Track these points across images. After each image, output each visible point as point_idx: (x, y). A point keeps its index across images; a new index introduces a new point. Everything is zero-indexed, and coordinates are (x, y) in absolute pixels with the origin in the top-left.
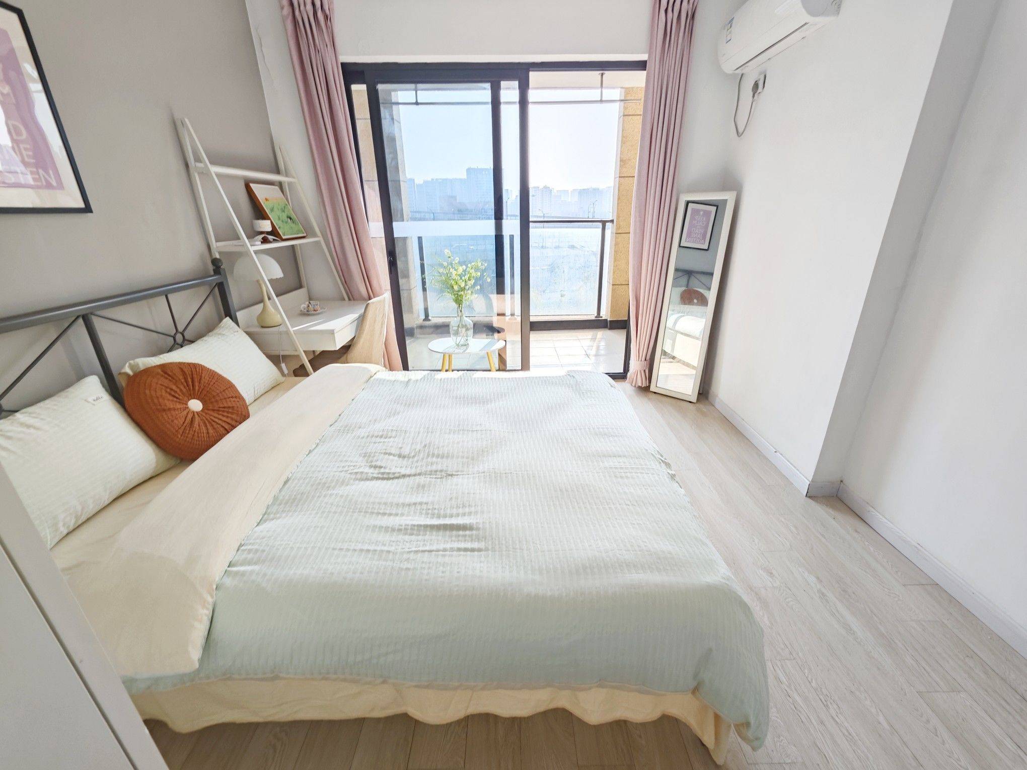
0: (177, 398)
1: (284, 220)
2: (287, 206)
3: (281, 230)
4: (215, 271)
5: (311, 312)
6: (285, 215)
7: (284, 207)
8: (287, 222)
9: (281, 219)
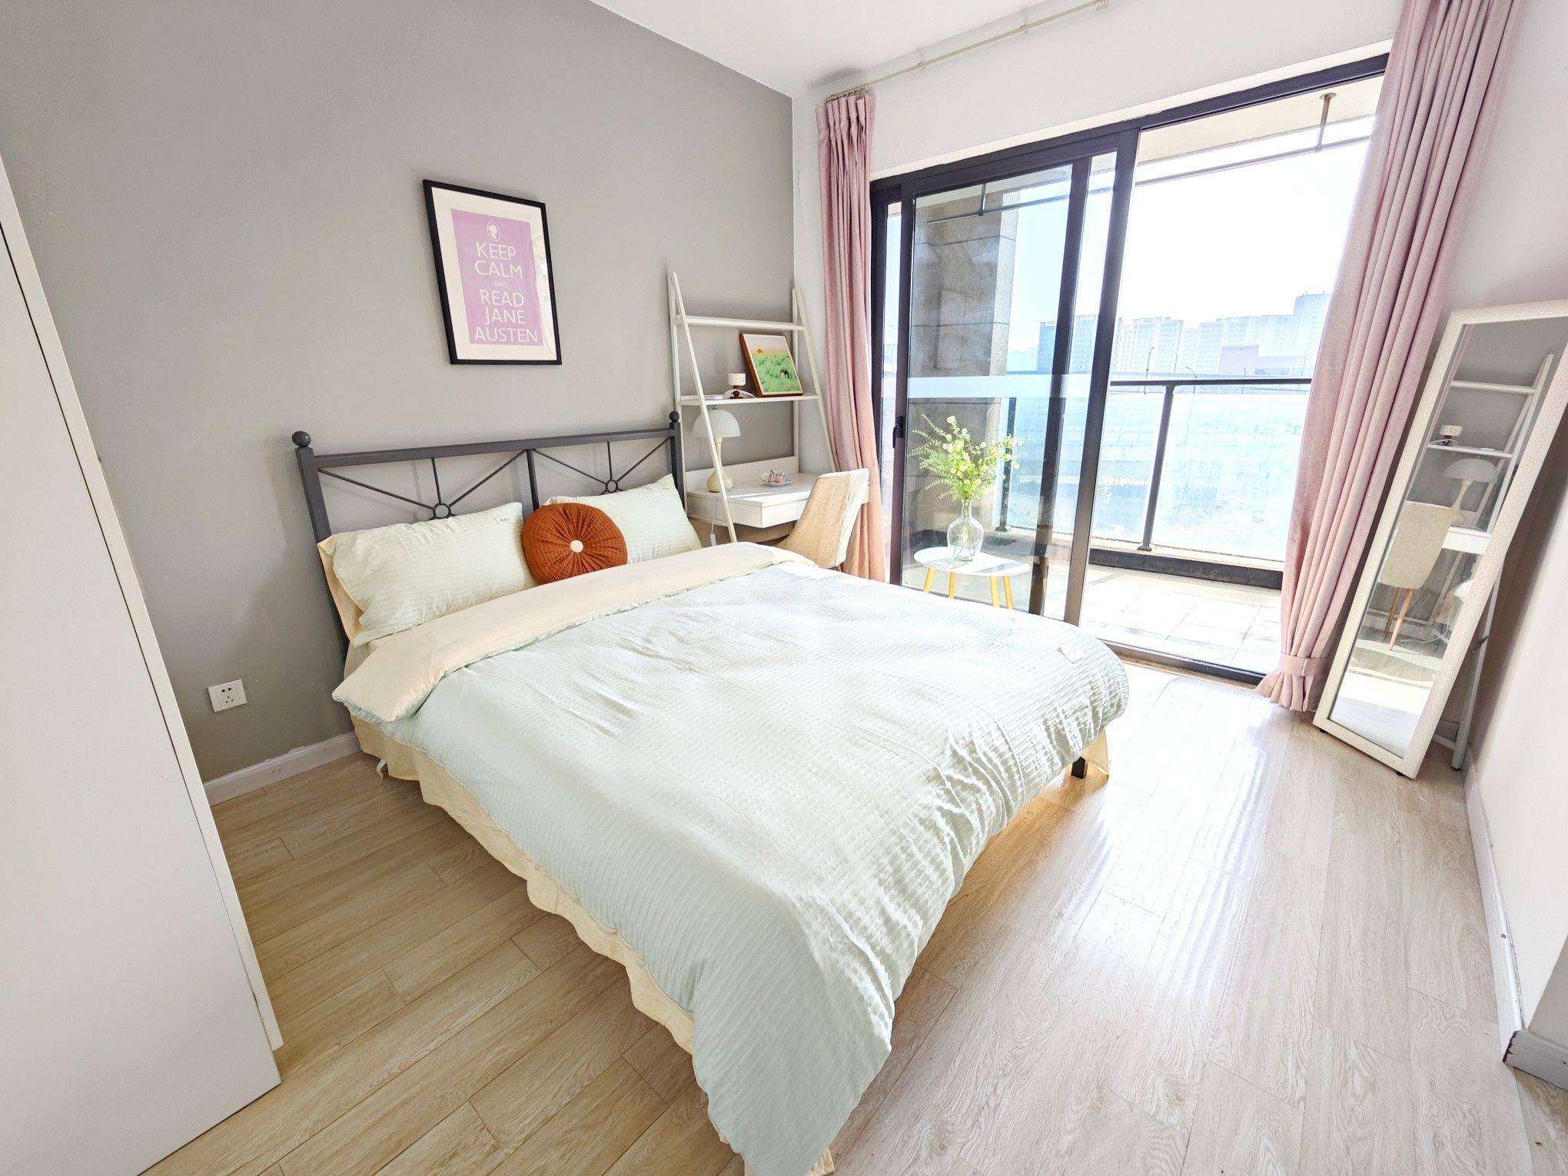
0: (563, 535)
1: (774, 374)
2: (788, 359)
3: (764, 385)
4: (671, 424)
5: (772, 483)
6: (779, 368)
7: (783, 360)
8: (778, 376)
9: (770, 373)
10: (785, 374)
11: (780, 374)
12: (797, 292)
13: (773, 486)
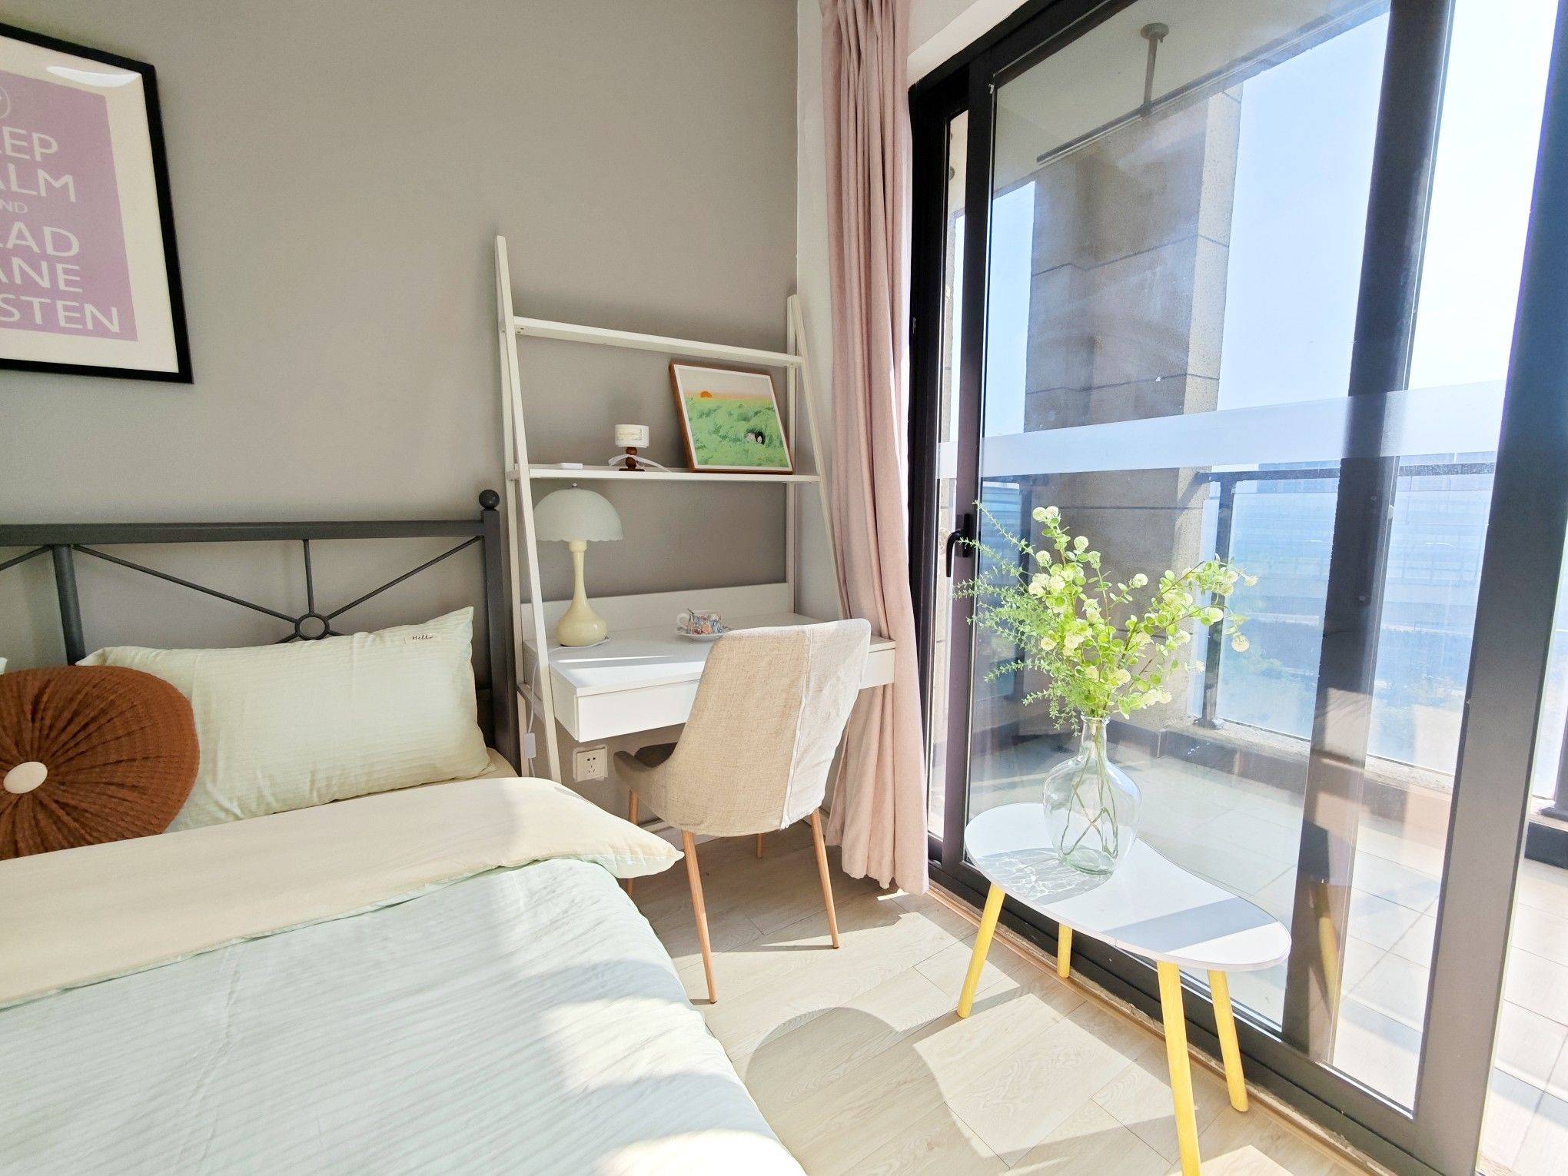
1: (731, 435)
2: (770, 412)
3: (702, 453)
4: (482, 512)
5: (692, 635)
6: (745, 426)
7: (756, 413)
8: (739, 440)
9: (722, 432)
10: (756, 437)
11: (745, 437)
12: (794, 301)
13: (692, 640)
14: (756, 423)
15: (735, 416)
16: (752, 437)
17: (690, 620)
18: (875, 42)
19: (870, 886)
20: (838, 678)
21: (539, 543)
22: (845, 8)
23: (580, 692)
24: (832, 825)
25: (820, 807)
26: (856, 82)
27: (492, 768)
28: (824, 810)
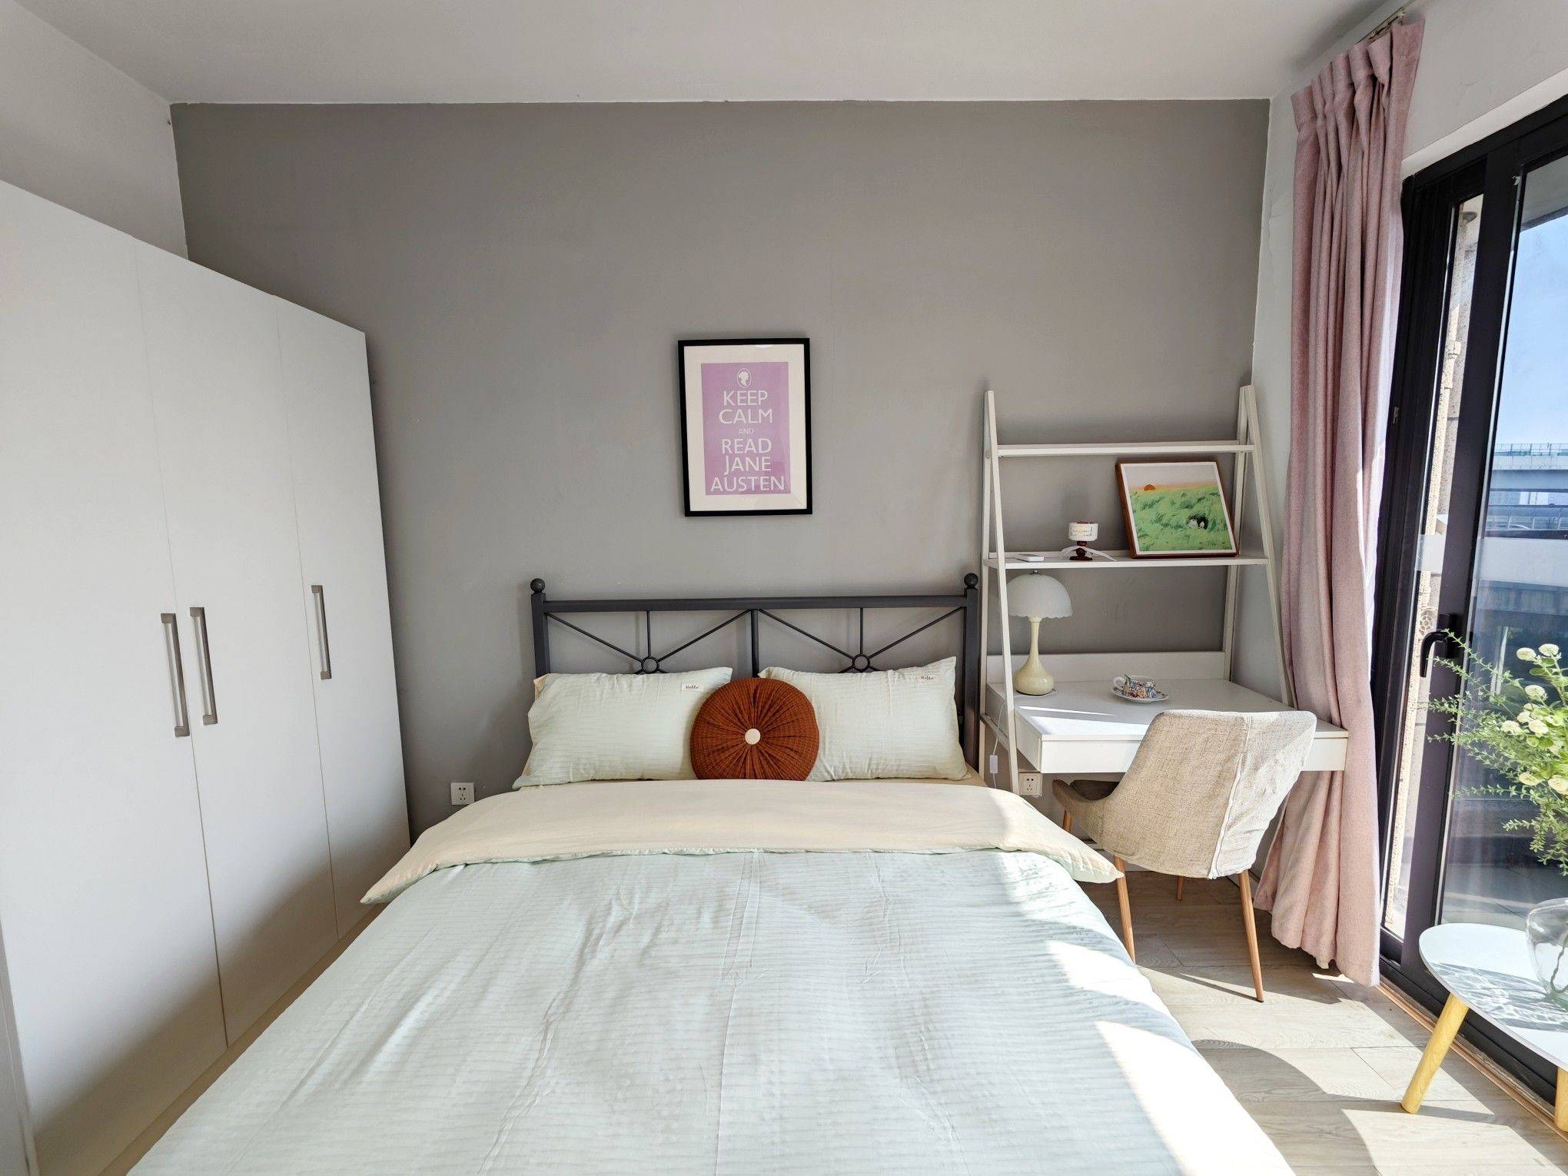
0: (740, 720)
1: (1173, 522)
2: (1214, 498)
3: (1143, 540)
4: (965, 590)
5: (1127, 696)
6: (1188, 513)
7: (1199, 500)
8: (1180, 527)
9: (1164, 521)
10: (1199, 523)
11: (1187, 523)
12: (1248, 391)
13: (1127, 701)
14: (1199, 509)
15: (1177, 505)
16: (1194, 522)
17: (1126, 683)
18: (1360, 156)
19: (1303, 960)
20: (1276, 762)
21: (1011, 618)
22: (1325, 126)
23: (1044, 737)
24: (1262, 890)
25: (1249, 870)
26: (1334, 197)
27: (969, 776)
28: (1254, 873)
